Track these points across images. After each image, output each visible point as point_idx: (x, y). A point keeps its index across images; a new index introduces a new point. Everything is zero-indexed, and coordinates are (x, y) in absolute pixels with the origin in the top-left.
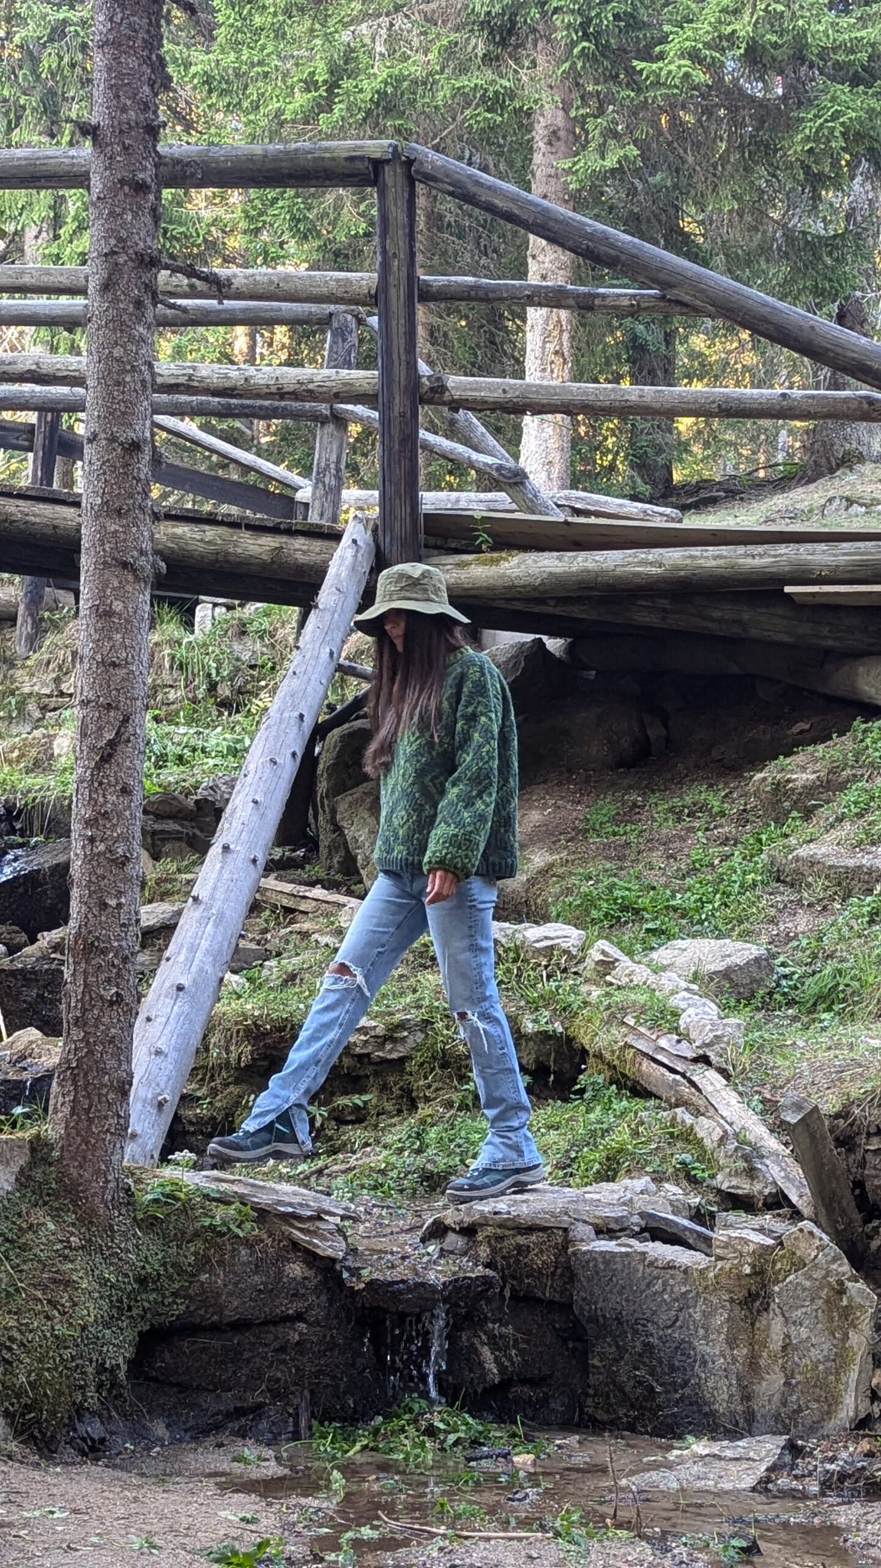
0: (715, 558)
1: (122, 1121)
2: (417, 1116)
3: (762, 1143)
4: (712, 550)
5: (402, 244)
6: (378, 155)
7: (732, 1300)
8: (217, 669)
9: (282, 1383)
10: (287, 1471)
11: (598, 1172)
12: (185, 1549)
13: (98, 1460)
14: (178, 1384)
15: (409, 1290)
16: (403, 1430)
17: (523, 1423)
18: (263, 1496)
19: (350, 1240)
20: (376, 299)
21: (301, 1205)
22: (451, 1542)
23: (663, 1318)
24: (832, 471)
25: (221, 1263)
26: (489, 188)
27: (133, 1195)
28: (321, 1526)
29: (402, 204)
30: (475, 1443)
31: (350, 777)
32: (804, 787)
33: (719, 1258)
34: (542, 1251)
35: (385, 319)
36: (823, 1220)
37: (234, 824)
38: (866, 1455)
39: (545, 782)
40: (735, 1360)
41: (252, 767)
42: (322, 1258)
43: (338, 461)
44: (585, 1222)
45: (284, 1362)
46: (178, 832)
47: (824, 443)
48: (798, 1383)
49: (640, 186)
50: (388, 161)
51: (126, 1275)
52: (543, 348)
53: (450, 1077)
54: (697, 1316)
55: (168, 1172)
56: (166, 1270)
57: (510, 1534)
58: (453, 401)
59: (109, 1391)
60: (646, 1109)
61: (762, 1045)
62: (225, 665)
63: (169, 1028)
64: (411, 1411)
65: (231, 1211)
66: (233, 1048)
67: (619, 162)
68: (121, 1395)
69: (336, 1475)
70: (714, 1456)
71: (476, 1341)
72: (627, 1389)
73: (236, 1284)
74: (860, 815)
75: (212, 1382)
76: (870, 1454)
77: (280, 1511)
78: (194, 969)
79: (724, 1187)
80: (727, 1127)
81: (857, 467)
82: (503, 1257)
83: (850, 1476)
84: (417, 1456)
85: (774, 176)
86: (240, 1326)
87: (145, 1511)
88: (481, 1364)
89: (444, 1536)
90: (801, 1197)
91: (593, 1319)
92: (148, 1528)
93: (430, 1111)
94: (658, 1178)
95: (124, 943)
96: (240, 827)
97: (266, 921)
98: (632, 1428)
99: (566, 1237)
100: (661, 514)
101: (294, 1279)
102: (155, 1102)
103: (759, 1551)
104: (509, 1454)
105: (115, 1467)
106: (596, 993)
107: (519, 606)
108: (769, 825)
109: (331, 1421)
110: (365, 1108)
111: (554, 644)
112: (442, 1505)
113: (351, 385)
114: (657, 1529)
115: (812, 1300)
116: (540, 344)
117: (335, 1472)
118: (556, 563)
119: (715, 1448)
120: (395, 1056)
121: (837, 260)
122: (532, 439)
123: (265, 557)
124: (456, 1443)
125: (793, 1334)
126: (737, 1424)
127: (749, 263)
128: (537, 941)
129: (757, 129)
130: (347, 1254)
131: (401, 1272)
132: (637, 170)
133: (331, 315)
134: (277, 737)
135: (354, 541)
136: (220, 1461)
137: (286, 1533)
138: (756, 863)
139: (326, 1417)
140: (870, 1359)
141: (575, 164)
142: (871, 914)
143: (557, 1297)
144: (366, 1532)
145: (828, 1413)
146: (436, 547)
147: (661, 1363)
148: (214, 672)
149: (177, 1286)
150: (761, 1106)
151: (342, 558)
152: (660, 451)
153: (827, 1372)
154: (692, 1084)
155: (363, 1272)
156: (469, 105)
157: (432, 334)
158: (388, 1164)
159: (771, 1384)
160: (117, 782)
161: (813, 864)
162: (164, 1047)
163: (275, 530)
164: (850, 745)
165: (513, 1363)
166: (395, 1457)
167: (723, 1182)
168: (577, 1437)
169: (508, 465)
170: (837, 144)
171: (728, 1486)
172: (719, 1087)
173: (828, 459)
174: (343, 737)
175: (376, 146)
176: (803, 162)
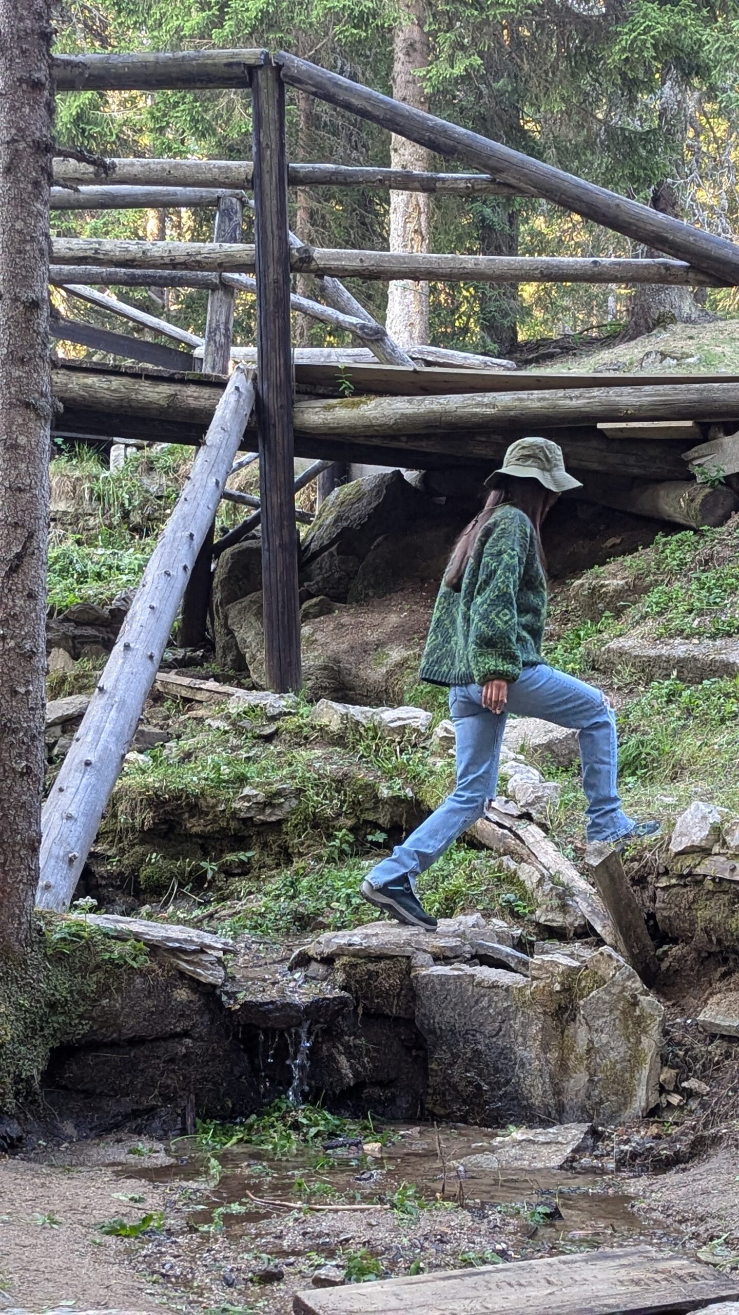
0: (540, 400)
1: (33, 873)
2: (293, 869)
3: (574, 884)
4: (537, 394)
5: (274, 136)
6: (252, 62)
7: (545, 1013)
8: (130, 500)
9: (172, 1089)
10: (173, 1161)
11: (438, 910)
12: (81, 1224)
13: (16, 1154)
14: (83, 1092)
15: (277, 1009)
16: (273, 1126)
17: (373, 1119)
18: (151, 1180)
19: (229, 970)
20: (253, 183)
21: (186, 940)
22: (305, 1214)
23: (488, 1029)
24: (649, 330)
25: (118, 990)
26: (346, 89)
27: (44, 935)
28: (199, 1203)
29: (273, 102)
30: (332, 1135)
31: (241, 589)
32: (615, 591)
33: (535, 978)
34: (389, 976)
35: (260, 200)
36: (621, 946)
37: (134, 626)
38: (654, 1138)
39: (402, 590)
40: (548, 1062)
41: (149, 579)
42: (205, 984)
43: (227, 322)
44: (425, 951)
45: (173, 1071)
46: (96, 636)
47: (642, 307)
48: (600, 1080)
49: (485, 92)
50: (260, 67)
51: (38, 1001)
52: (405, 227)
53: (320, 836)
54: (517, 1027)
55: (75, 916)
56: (72, 996)
57: (354, 1207)
58: (319, 269)
59: (26, 1098)
60: (478, 858)
61: (575, 804)
62: (136, 497)
63: (78, 797)
64: (279, 1109)
65: (128, 946)
66: (137, 815)
67: (466, 70)
68: (36, 1101)
69: (214, 1162)
70: (529, 1141)
71: (334, 1051)
72: (460, 1088)
73: (132, 1007)
74: (661, 614)
75: (113, 1089)
76: (658, 1137)
77: (164, 1192)
78: (99, 747)
79: (542, 920)
80: (545, 871)
81: (670, 326)
82: (357, 981)
83: (641, 1155)
84: (283, 1146)
85: (597, 80)
86: (136, 1042)
87: (50, 1194)
88: (338, 1071)
89: (300, 1209)
90: (604, 927)
91: (432, 1032)
92: (51, 1208)
93: (303, 864)
94: (487, 915)
95: (32, 724)
96: (139, 629)
97: (168, 709)
98: (464, 1120)
99: (409, 964)
100: (499, 365)
101: (181, 1002)
102: (67, 859)
103: (560, 1216)
104: (360, 1142)
105: (29, 1160)
106: (440, 763)
107: (376, 442)
108: (586, 623)
109: (212, 1118)
110: (249, 863)
111: (410, 475)
112: (300, 1185)
113: (232, 256)
114: (478, 1201)
115: (611, 1011)
116: (402, 224)
117: (213, 1160)
118: (407, 405)
119: (530, 1134)
120: (273, 819)
121: (649, 152)
122: (397, 304)
123: (161, 402)
124: (317, 1135)
125: (596, 1039)
126: (549, 1115)
127: (577, 155)
128: (392, 722)
129: (582, 42)
130: (225, 980)
131: (272, 994)
132: (482, 77)
133: (219, 198)
134: (171, 553)
135: (237, 388)
136: (119, 1154)
137: (168, 1210)
138: (575, 654)
139: (207, 1116)
140: (659, 1059)
141: (429, 71)
142: (668, 695)
143: (402, 1014)
144: (236, 1208)
145: (625, 1104)
146: (306, 393)
147: (488, 1066)
148: (127, 502)
149: (81, 1009)
150: (573, 854)
151: (227, 402)
152: (506, 315)
153: (624, 1070)
154: (517, 836)
155: (240, 996)
156: (340, 21)
157: (311, 217)
158: (267, 908)
159: (578, 1081)
160: (24, 589)
161: (621, 654)
162: (73, 813)
163: (170, 380)
164: (653, 555)
165: (365, 1069)
166: (265, 1147)
167: (541, 916)
168: (418, 1128)
169: (370, 324)
170: (649, 53)
171: (540, 1165)
172: (539, 838)
173: (646, 320)
174: (233, 555)
175: (250, 53)
176: (620, 69)
